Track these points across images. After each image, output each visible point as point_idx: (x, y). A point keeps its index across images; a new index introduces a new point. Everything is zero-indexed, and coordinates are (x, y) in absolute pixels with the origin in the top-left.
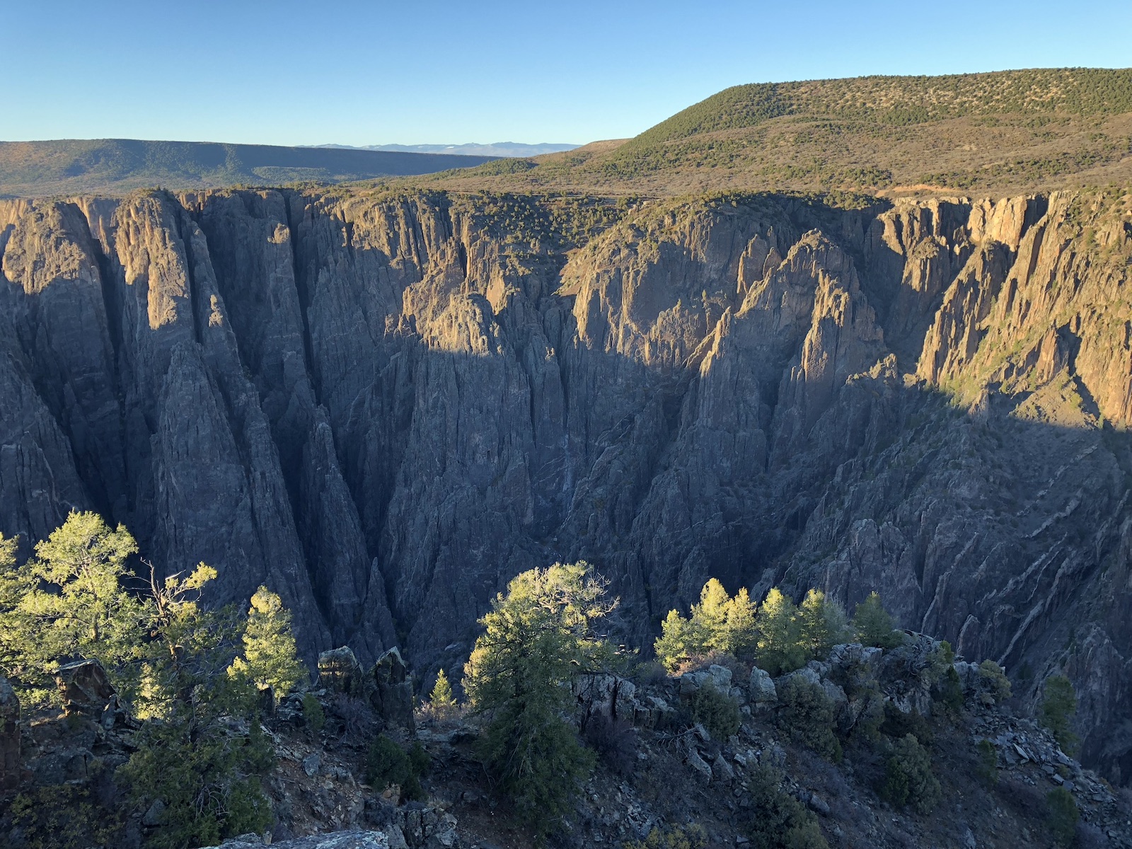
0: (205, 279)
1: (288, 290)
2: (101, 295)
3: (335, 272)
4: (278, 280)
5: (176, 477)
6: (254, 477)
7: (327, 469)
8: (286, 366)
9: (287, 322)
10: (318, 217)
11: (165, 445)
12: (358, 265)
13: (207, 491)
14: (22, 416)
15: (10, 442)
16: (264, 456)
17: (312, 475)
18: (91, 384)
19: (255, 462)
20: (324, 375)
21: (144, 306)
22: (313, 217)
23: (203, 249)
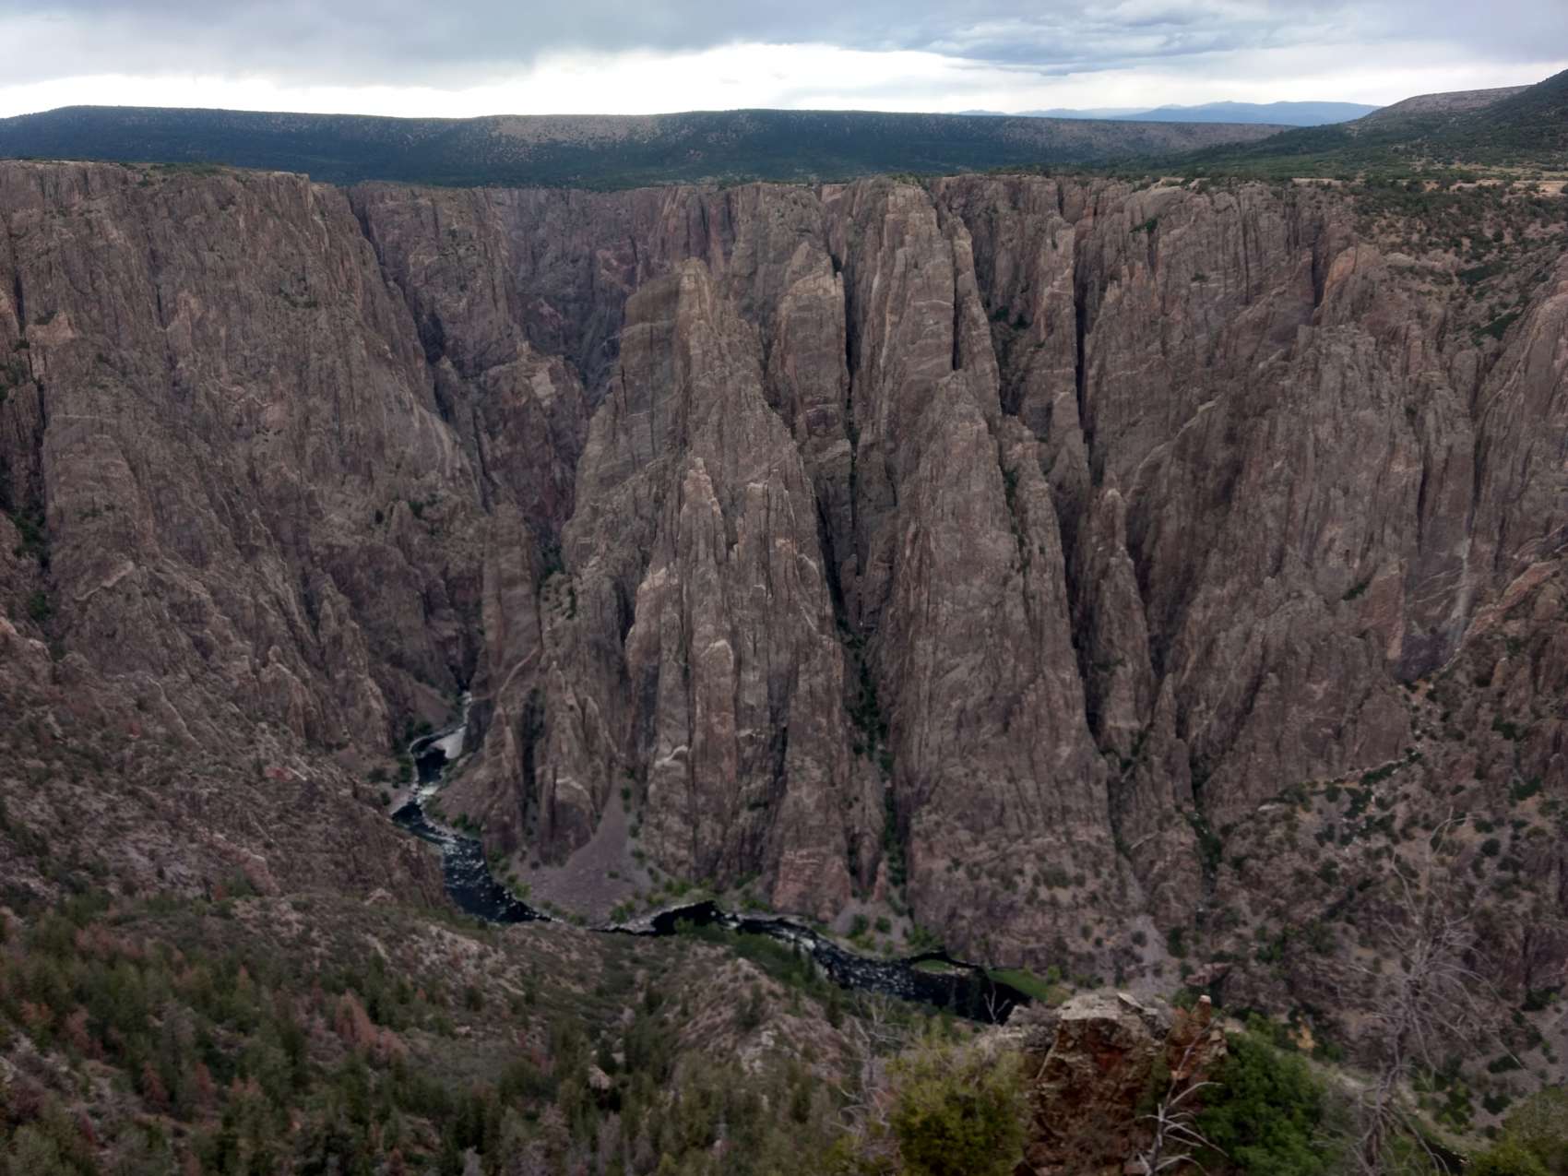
0: (970, 293)
1: (1065, 311)
2: (843, 310)
3: (1129, 289)
4: (1053, 296)
5: (937, 540)
6: (1030, 552)
7: (1112, 550)
8: (1056, 411)
9: (1062, 353)
10: (1103, 213)
11: (925, 500)
12: (1160, 280)
13: (971, 563)
14: (770, 451)
15: (756, 481)
16: (1044, 526)
17: (1089, 555)
18: (824, 418)
19: (1032, 532)
20: (1100, 425)
21: (894, 325)
22: (1096, 213)
23: (967, 253)
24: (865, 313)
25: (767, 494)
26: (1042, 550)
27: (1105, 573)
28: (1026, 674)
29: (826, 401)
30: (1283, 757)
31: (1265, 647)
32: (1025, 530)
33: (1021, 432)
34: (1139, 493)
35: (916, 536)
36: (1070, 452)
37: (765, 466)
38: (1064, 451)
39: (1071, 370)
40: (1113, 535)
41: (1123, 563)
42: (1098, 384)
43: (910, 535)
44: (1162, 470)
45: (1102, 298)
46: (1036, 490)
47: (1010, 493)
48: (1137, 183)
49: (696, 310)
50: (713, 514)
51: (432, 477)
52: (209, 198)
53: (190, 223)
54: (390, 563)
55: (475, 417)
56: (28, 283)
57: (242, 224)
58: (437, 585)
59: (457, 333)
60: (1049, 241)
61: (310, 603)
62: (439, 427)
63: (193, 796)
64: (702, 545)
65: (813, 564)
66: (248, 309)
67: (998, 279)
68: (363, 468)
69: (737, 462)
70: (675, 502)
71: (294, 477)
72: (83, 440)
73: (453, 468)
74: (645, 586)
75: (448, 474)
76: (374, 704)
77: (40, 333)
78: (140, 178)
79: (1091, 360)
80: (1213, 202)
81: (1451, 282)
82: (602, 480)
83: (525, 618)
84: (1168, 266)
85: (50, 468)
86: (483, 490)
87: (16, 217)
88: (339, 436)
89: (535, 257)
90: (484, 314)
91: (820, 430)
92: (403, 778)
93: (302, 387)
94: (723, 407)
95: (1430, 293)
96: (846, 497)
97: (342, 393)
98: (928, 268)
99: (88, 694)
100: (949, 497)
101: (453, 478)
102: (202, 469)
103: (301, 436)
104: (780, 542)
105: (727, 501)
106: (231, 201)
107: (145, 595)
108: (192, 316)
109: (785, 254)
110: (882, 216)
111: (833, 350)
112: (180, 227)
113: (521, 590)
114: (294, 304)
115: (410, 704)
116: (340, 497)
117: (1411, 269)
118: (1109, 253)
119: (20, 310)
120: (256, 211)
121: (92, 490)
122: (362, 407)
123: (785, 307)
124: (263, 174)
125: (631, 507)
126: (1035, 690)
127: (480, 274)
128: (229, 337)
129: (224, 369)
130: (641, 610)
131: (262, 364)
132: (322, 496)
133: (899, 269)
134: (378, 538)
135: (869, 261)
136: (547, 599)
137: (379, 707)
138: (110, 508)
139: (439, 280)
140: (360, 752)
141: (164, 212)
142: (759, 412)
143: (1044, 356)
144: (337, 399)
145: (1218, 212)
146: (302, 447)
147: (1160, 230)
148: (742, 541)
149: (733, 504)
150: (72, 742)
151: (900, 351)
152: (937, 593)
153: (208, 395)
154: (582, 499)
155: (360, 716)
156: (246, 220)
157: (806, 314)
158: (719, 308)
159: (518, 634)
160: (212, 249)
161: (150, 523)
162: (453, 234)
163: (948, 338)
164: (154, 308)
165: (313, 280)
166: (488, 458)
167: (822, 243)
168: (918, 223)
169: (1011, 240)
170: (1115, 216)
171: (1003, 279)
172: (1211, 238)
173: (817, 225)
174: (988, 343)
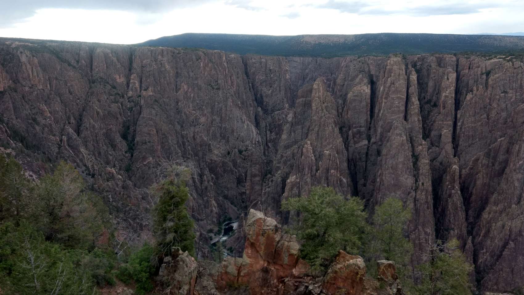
0: (413, 94)
1: (451, 102)
2: (369, 97)
3: (476, 95)
4: (446, 96)
5: (385, 176)
6: (419, 184)
7: (453, 188)
8: (442, 137)
9: (447, 116)
10: (472, 68)
11: (383, 162)
12: (489, 92)
13: (397, 186)
14: (333, 141)
15: (327, 150)
16: (425, 176)
17: (445, 189)
18: (359, 132)
19: (420, 178)
20: (460, 143)
21: (385, 103)
22: (469, 68)
23: (414, 80)
24: (378, 99)
25: (330, 155)
26: (423, 184)
27: (450, 196)
28: (413, 228)
29: (360, 127)
30: (514, 276)
31: (510, 231)
32: (418, 177)
33: (422, 142)
34: (471, 169)
35: (380, 174)
36: (446, 152)
37: (331, 146)
38: (444, 151)
39: (451, 123)
40: (454, 182)
41: (457, 193)
42: (461, 128)
43: (379, 174)
44: (480, 161)
45: (465, 98)
46: (424, 163)
47: (415, 164)
48: (487, 58)
49: (317, 95)
50: (312, 160)
51: (248, 143)
52: (194, 57)
53: (188, 64)
54: (228, 167)
55: (266, 126)
56: (144, 79)
57: (202, 65)
58: (242, 175)
59: (267, 100)
60: (446, 77)
61: (201, 176)
62: (253, 128)
63: (141, 224)
64: (307, 170)
65: (344, 180)
66: (200, 89)
67: (429, 89)
68: (226, 138)
69: (322, 143)
70: (300, 154)
71: (205, 139)
72: (145, 123)
73: (255, 141)
74: (288, 181)
75: (254, 142)
76: (214, 209)
77: (144, 93)
78: (178, 52)
79: (459, 120)
80: (513, 65)
82: (285, 147)
83: (257, 187)
84: (493, 88)
85: (138, 129)
86: (264, 148)
87: (144, 62)
88: (221, 128)
89: (304, 79)
90: (276, 95)
91: (358, 136)
92: (219, 233)
93: (212, 113)
94: (320, 125)
96: (364, 159)
97: (223, 115)
98: (397, 85)
99: (130, 193)
100: (390, 162)
101: (255, 144)
102: (177, 133)
103: (210, 127)
104: (332, 171)
105: (318, 156)
106: (200, 58)
107: (153, 167)
108: (184, 90)
109: (353, 79)
110: (386, 67)
111: (365, 110)
112: (185, 65)
113: (258, 179)
114: (213, 88)
115: (226, 211)
116: (218, 146)
118: (471, 82)
119: (141, 87)
120: (206, 61)
121: (146, 136)
122: (228, 120)
123: (350, 95)
124: (211, 51)
125: (292, 156)
126: (415, 234)
127: (276, 83)
128: (193, 97)
129: (191, 106)
130: (287, 188)
131: (202, 105)
132: (213, 145)
133: (388, 85)
134: (227, 160)
135: (380, 81)
136: (265, 182)
137: (215, 210)
138: (149, 142)
139: (264, 84)
140: (207, 223)
141: (182, 61)
142: (330, 128)
143: (440, 117)
144: (221, 117)
145: (515, 68)
146: (210, 130)
147: (491, 75)
148: (321, 169)
149: (319, 157)
150: (114, 204)
151: (386, 112)
152: (384, 195)
153: (185, 113)
154: (279, 152)
155: (209, 212)
156: (203, 64)
157: (356, 98)
158: (325, 94)
159: (255, 192)
160: (193, 72)
161: (159, 147)
162: (270, 70)
163: (403, 108)
164: (175, 88)
165: (220, 82)
166: (268, 139)
167: (367, 75)
168: (396, 69)
169: (435, 77)
170: (476, 69)
171: (430, 90)
172: (511, 78)
173: (367, 70)
174: (417, 111)
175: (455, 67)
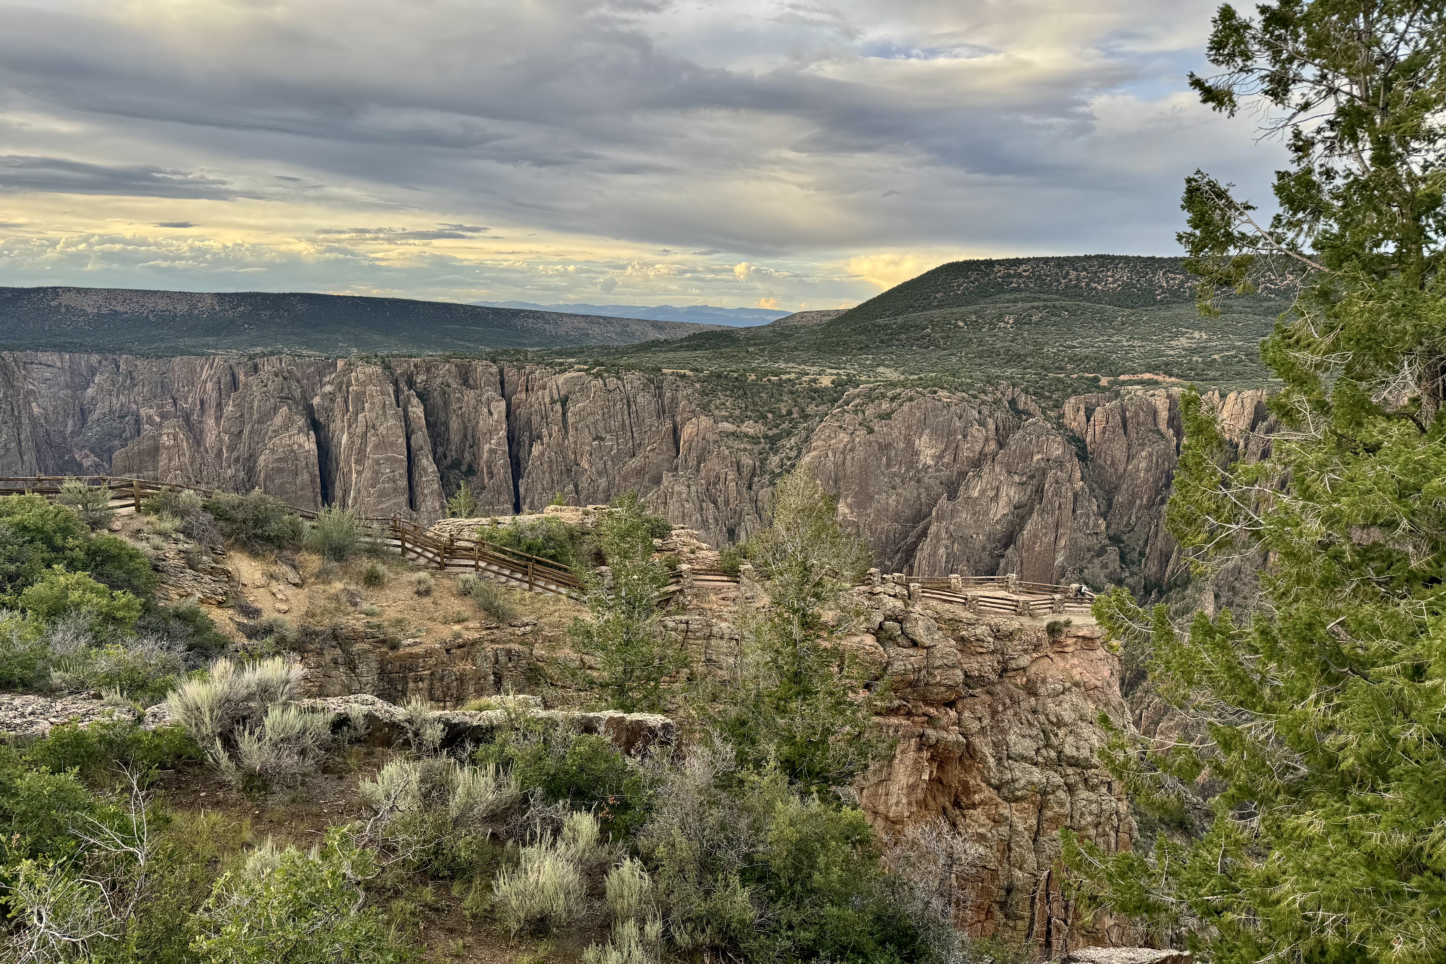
0: (422, 448)
1: (502, 462)
2: (316, 461)
3: (549, 446)
4: (492, 451)
9: (499, 493)
10: (532, 390)
12: (571, 439)
21: (359, 473)
22: (527, 390)
23: (420, 418)
39: (508, 506)
45: (530, 452)
48: (557, 369)
60: (485, 410)
67: (452, 437)
79: (525, 499)
80: (605, 385)
81: (760, 443)
84: (576, 429)
95: (745, 450)
98: (382, 430)
109: (265, 418)
110: (350, 389)
111: (309, 494)
117: (733, 434)
118: (536, 419)
123: (263, 459)
133: (359, 430)
135: (339, 423)
143: (485, 495)
145: (610, 391)
147: (569, 404)
151: (364, 493)
157: (283, 465)
158: (198, 461)
163: (403, 483)
167: (301, 408)
168: (374, 394)
169: (461, 408)
170: (540, 393)
171: (455, 438)
172: (606, 410)
173: (298, 393)
174: (436, 486)
175: (498, 385)
